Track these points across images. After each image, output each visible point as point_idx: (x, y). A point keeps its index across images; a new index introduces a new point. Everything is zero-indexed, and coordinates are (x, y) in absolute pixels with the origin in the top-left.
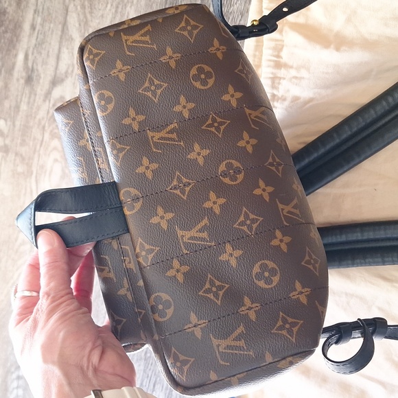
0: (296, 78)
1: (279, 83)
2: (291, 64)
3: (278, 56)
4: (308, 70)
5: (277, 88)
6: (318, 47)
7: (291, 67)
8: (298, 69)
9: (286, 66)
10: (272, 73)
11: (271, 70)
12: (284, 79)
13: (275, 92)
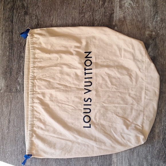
2: (38, 58)
3: (34, 56)
4: (43, 59)
5: (35, 64)
6: (44, 53)
7: (38, 59)
8: (40, 59)
9: (37, 58)
10: (33, 60)
12: (37, 62)
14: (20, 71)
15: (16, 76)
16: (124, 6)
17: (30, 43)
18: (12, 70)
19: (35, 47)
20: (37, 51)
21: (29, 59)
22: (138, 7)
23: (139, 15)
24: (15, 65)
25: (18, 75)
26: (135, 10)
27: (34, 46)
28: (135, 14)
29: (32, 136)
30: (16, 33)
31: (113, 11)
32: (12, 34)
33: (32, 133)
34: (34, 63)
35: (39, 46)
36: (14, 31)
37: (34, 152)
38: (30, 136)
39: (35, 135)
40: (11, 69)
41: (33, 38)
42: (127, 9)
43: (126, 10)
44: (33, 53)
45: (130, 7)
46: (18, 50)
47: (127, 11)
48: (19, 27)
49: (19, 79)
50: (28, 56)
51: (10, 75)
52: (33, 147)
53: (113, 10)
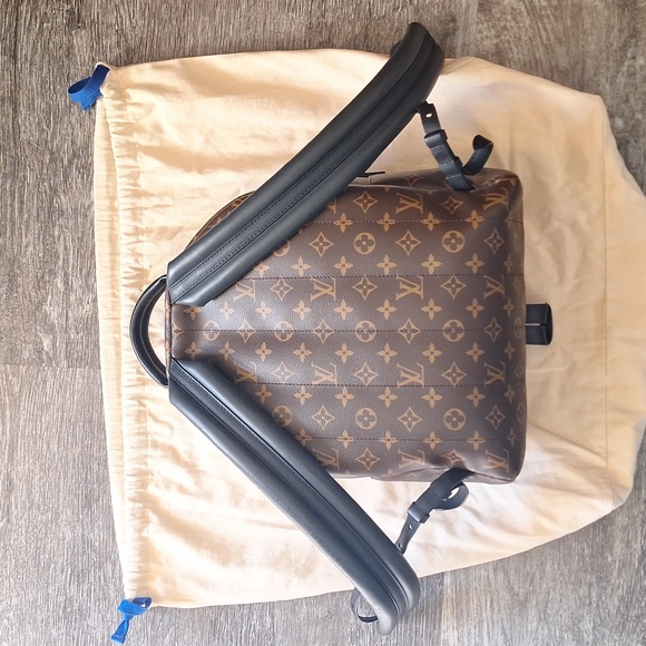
0: (160, 206)
1: (142, 214)
2: (151, 191)
3: (136, 185)
4: (172, 197)
5: (140, 220)
6: (179, 171)
7: (153, 195)
8: (160, 196)
9: (146, 194)
10: (131, 204)
11: (129, 200)
12: (146, 209)
13: (139, 225)
14: (53, 273)
15: (33, 294)
16: (498, 3)
17: (112, 129)
18: (19, 267)
19: (134, 144)
20: (147, 163)
21: (113, 198)
22: (556, 8)
23: (560, 43)
24: (31, 248)
25: (45, 288)
26: (546, 20)
27: (130, 139)
28: (544, 37)
29: (145, 521)
30: (31, 107)
31: (451, 25)
32: (15, 110)
33: (145, 507)
34: (134, 214)
35: (150, 140)
36: (23, 99)
37: (157, 587)
38: (137, 523)
39: (153, 518)
40: (12, 265)
41: (126, 104)
42: (509, 17)
43: (506, 19)
44: (127, 171)
45: (523, 9)
46: (40, 180)
47: (513, 24)
48: (44, 82)
49: (46, 308)
50: (108, 187)
51: (10, 290)
52: (152, 566)
53: (454, 20)
